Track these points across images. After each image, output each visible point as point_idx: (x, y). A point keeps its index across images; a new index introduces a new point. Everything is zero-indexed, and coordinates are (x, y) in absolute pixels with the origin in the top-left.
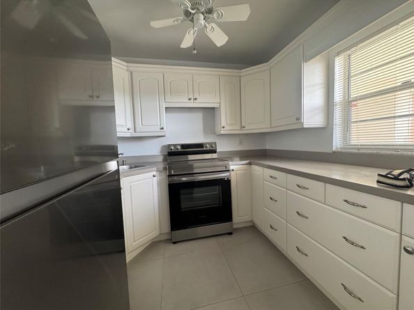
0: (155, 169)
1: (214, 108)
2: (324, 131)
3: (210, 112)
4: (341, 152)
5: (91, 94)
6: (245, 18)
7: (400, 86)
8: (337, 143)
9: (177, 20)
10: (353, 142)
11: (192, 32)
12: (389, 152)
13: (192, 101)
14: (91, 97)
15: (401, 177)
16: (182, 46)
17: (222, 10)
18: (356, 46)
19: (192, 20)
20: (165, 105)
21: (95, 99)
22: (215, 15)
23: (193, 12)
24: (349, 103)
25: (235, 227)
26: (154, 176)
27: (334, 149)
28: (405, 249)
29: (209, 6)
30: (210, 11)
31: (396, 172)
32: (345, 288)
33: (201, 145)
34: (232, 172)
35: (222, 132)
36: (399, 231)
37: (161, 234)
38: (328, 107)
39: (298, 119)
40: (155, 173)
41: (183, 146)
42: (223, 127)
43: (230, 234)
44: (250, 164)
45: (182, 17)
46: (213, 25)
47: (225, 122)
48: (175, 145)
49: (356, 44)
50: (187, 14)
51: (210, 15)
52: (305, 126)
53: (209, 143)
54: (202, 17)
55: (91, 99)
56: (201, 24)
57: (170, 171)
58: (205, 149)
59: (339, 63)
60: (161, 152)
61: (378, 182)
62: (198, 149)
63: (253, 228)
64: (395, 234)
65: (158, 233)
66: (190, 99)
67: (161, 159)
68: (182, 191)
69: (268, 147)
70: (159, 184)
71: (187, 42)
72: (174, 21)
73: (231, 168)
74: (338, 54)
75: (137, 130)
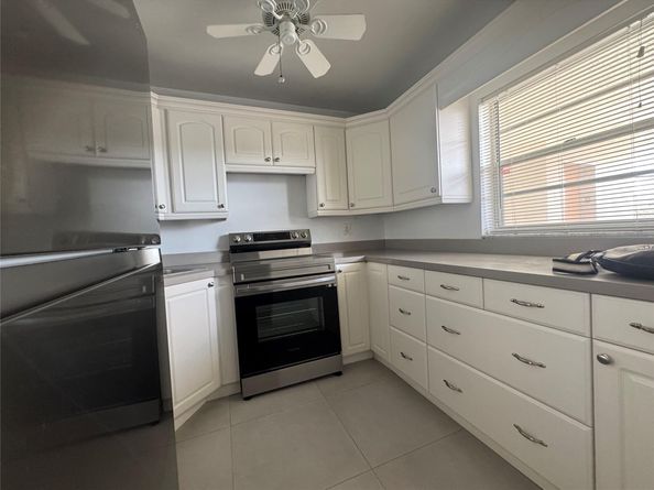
0: (212, 273)
1: (304, 175)
2: (469, 208)
3: (299, 182)
4: (493, 238)
5: (90, 145)
6: (357, 36)
7: (563, 145)
8: (487, 227)
9: (252, 28)
10: (509, 223)
11: (276, 49)
12: (556, 234)
13: (271, 162)
14: (90, 149)
15: (583, 260)
16: (257, 73)
17: (324, 20)
18: (506, 90)
19: (277, 32)
20: (225, 169)
21: (98, 154)
22: (313, 27)
23: (279, 17)
24: (499, 169)
25: (345, 362)
26: (210, 285)
27: (483, 234)
28: (599, 358)
29: (305, 11)
30: (305, 20)
31: (573, 257)
32: (520, 431)
33: (285, 235)
34: (339, 275)
35: (320, 213)
36: (588, 334)
37: (222, 386)
38: (472, 175)
39: (434, 190)
40: (211, 280)
41: (256, 236)
42: (322, 206)
43: (339, 374)
44: (365, 261)
45: (261, 25)
46: (310, 42)
47: (324, 197)
48: (242, 235)
49: (504, 88)
50: (269, 20)
51: (305, 27)
52: (444, 202)
53: (298, 231)
54: (293, 27)
55: (90, 153)
56: (292, 38)
57: (238, 277)
58: (292, 240)
59: (483, 112)
60: (218, 246)
61: (554, 270)
62: (280, 240)
63: (372, 362)
64: (583, 339)
65: (218, 386)
66: (267, 160)
67: (218, 258)
68: (259, 309)
69: (387, 237)
70: (219, 297)
71: (266, 66)
72: (247, 30)
73: (338, 267)
74: (482, 100)
75: (177, 209)
